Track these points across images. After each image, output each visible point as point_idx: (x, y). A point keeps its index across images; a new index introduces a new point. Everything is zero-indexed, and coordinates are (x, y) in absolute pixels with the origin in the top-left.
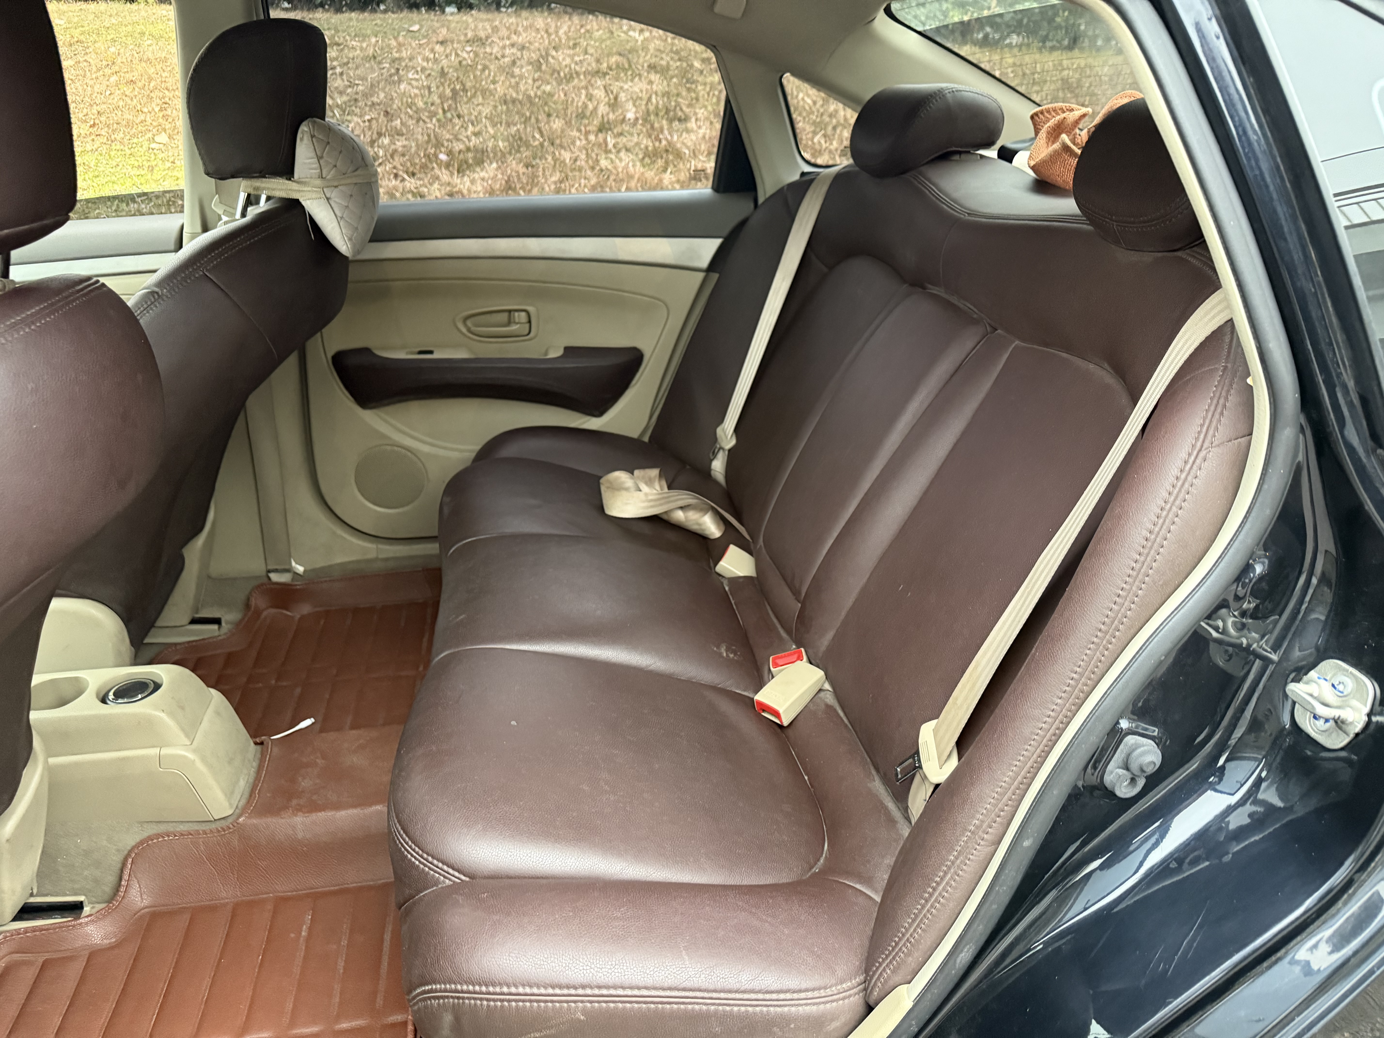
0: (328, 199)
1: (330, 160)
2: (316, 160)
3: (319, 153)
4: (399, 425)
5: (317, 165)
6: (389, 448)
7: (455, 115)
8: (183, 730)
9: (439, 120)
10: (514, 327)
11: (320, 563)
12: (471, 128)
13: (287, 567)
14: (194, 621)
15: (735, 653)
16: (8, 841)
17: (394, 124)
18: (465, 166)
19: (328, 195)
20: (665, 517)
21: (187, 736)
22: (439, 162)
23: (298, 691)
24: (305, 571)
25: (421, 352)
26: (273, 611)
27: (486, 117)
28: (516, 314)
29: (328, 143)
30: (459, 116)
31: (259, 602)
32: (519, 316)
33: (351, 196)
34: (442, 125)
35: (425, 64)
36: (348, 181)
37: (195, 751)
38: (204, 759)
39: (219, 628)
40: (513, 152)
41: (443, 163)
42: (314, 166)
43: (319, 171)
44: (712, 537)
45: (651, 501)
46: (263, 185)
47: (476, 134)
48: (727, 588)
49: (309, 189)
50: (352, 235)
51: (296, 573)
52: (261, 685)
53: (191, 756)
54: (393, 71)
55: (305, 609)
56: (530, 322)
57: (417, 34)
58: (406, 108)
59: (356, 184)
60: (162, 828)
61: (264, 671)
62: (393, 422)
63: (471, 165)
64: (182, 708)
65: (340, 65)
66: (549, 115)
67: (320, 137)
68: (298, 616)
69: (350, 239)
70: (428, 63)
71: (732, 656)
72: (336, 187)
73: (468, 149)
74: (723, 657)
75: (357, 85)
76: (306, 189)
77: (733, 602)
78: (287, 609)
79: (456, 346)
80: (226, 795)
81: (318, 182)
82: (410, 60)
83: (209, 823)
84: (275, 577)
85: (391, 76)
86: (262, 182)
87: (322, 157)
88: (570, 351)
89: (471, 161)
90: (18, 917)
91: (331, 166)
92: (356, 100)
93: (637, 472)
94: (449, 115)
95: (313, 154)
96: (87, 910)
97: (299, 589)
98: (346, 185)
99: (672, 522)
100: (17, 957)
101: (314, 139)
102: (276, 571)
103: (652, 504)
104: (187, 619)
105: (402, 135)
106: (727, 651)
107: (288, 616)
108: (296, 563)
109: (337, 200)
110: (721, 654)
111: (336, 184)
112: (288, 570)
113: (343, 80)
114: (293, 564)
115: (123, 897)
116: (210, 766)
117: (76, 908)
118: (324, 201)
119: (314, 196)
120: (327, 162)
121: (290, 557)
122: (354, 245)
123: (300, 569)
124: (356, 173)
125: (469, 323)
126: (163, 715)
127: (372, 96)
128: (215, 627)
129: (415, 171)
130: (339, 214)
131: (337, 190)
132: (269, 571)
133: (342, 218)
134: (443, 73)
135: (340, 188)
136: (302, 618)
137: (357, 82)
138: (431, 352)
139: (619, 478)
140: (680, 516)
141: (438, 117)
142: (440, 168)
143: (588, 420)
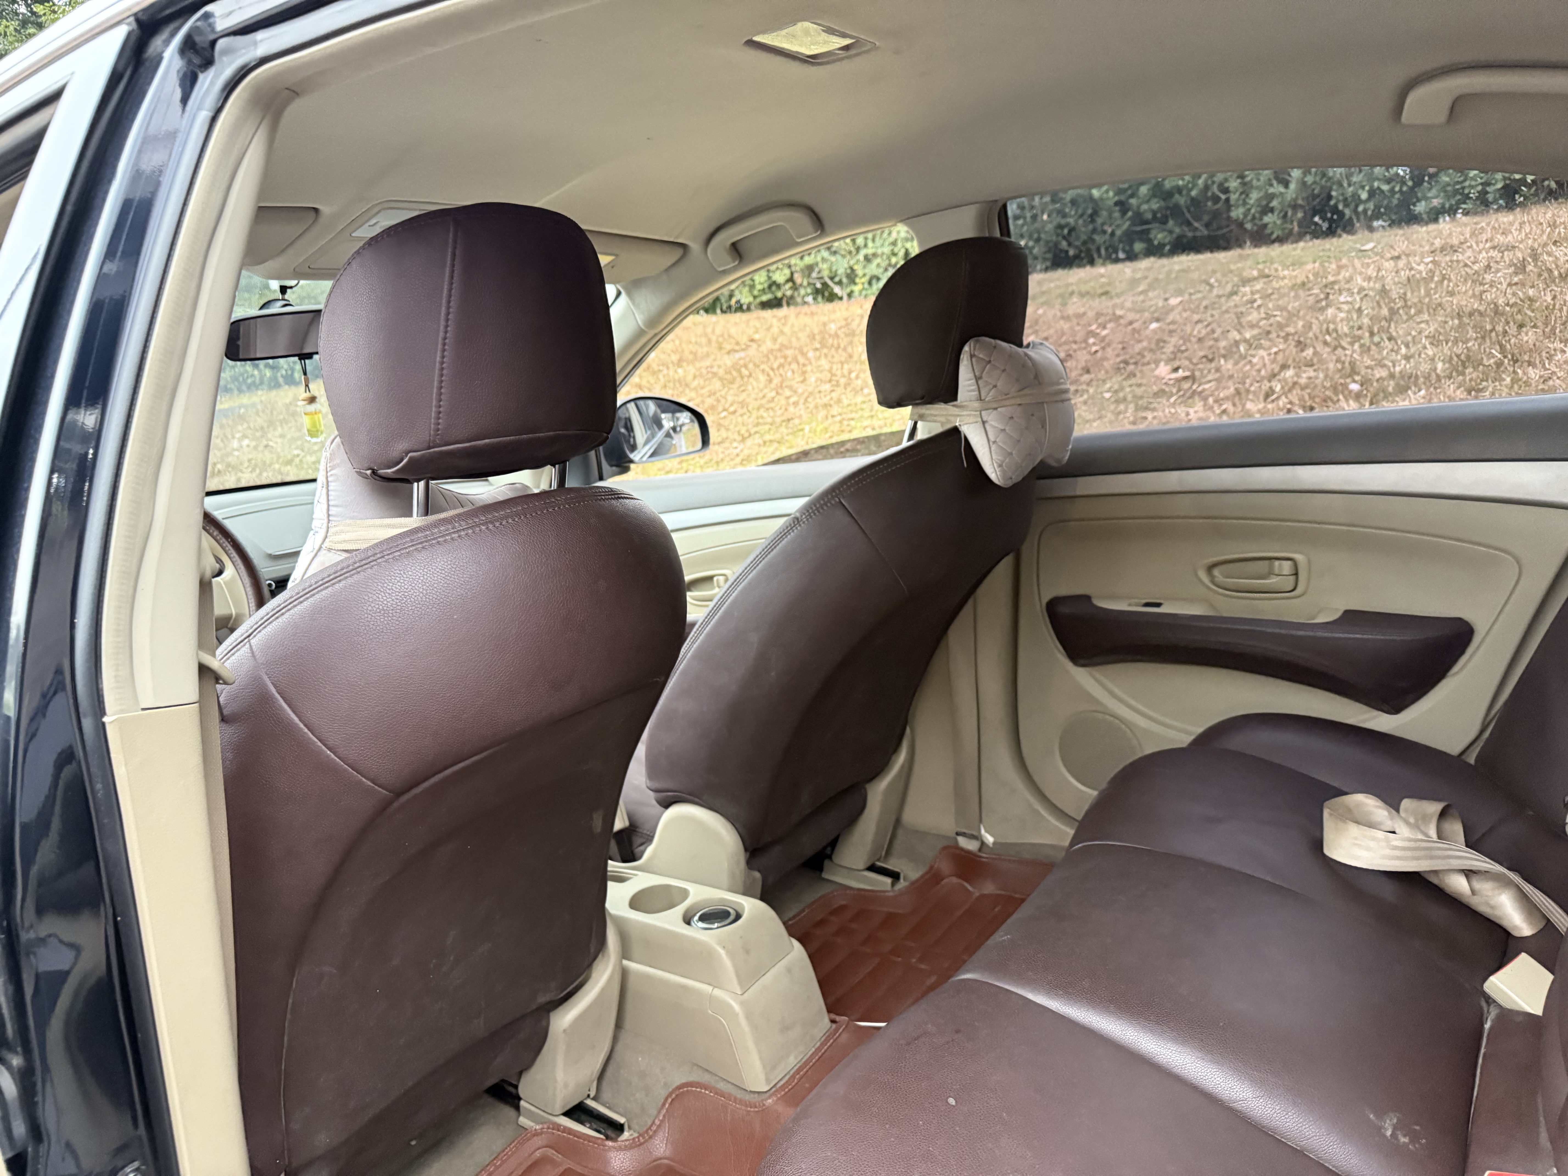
0: (984, 423)
1: (990, 381)
2: (974, 381)
3: (977, 374)
4: (1116, 691)
5: (975, 387)
6: (1100, 716)
7: (1385, 338)
8: (738, 976)
9: (1362, 346)
10: (1273, 581)
11: (1013, 838)
12: (1403, 350)
13: (975, 833)
14: (872, 868)
15: (1415, 1138)
16: (565, 1031)
17: (1304, 354)
18: (1382, 395)
19: (985, 419)
20: (1434, 880)
21: (740, 983)
22: (1346, 392)
23: (933, 979)
24: (994, 843)
25: (1147, 605)
26: (955, 880)
27: (1426, 337)
28: (1277, 563)
29: (989, 362)
30: (1390, 339)
31: (945, 867)
32: (1280, 565)
33: (1012, 418)
34: (1365, 350)
35: (1365, 284)
36: (1013, 402)
37: (742, 1004)
38: (748, 1016)
39: (893, 885)
40: (1454, 374)
41: (1353, 395)
42: (973, 388)
43: (976, 393)
44: (1516, 933)
45: (1396, 848)
46: (928, 412)
47: (1407, 358)
48: (1487, 1026)
49: (968, 413)
50: (1003, 462)
51: (983, 843)
52: (900, 959)
53: (736, 1007)
54: (1322, 296)
55: (989, 888)
56: (1296, 574)
57: (1370, 253)
58: (1324, 336)
59: (1020, 405)
60: (706, 1078)
61: (913, 945)
62: (1110, 685)
63: (1390, 394)
64: (747, 952)
65: (1261, 298)
66: (1521, 326)
67: (981, 356)
68: (977, 894)
69: (1000, 466)
70: (1369, 282)
71: (1404, 1140)
72: (996, 409)
73: (1392, 376)
74: (1384, 1136)
75: (1275, 316)
76: (965, 413)
77: (1483, 1051)
78: (967, 881)
79: (1192, 600)
80: (764, 1067)
81: (976, 405)
82: (1348, 282)
83: (743, 1092)
84: (963, 842)
85: (1319, 301)
86: (927, 409)
87: (981, 378)
88: (1351, 617)
89: (1390, 389)
90: (568, 1114)
91: (991, 386)
92: (1268, 333)
93: (1406, 803)
94: (1376, 339)
95: (971, 375)
96: (626, 1135)
97: (984, 862)
98: (1011, 405)
99: (1448, 890)
100: (551, 1152)
101: (974, 360)
102: (963, 834)
103: (1397, 853)
104: (862, 865)
105: (1312, 365)
106: (1395, 1128)
107: (968, 890)
108: (986, 831)
109: (993, 423)
110: (1380, 1129)
111: (995, 406)
112: (976, 837)
113: (1259, 313)
114: (983, 832)
115: (651, 1137)
116: (754, 1027)
117: (619, 1128)
118: (980, 425)
119: (972, 419)
120: (987, 382)
121: (981, 821)
122: (1004, 472)
123: (989, 839)
124: (1022, 393)
125: (1216, 572)
126: (722, 952)
127: (1287, 326)
128: (889, 880)
129: (1314, 405)
130: (992, 438)
131: (995, 412)
132: (958, 834)
133: (994, 442)
134: (1384, 292)
135: (999, 409)
136: (983, 896)
137: (1275, 313)
138: (1158, 605)
139: (1359, 805)
140: (1459, 884)
141: (1362, 341)
142: (1347, 400)
143: (1374, 718)
